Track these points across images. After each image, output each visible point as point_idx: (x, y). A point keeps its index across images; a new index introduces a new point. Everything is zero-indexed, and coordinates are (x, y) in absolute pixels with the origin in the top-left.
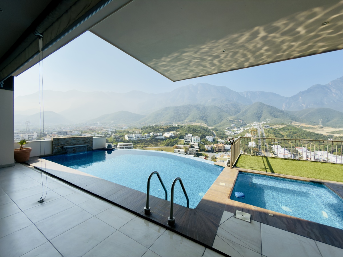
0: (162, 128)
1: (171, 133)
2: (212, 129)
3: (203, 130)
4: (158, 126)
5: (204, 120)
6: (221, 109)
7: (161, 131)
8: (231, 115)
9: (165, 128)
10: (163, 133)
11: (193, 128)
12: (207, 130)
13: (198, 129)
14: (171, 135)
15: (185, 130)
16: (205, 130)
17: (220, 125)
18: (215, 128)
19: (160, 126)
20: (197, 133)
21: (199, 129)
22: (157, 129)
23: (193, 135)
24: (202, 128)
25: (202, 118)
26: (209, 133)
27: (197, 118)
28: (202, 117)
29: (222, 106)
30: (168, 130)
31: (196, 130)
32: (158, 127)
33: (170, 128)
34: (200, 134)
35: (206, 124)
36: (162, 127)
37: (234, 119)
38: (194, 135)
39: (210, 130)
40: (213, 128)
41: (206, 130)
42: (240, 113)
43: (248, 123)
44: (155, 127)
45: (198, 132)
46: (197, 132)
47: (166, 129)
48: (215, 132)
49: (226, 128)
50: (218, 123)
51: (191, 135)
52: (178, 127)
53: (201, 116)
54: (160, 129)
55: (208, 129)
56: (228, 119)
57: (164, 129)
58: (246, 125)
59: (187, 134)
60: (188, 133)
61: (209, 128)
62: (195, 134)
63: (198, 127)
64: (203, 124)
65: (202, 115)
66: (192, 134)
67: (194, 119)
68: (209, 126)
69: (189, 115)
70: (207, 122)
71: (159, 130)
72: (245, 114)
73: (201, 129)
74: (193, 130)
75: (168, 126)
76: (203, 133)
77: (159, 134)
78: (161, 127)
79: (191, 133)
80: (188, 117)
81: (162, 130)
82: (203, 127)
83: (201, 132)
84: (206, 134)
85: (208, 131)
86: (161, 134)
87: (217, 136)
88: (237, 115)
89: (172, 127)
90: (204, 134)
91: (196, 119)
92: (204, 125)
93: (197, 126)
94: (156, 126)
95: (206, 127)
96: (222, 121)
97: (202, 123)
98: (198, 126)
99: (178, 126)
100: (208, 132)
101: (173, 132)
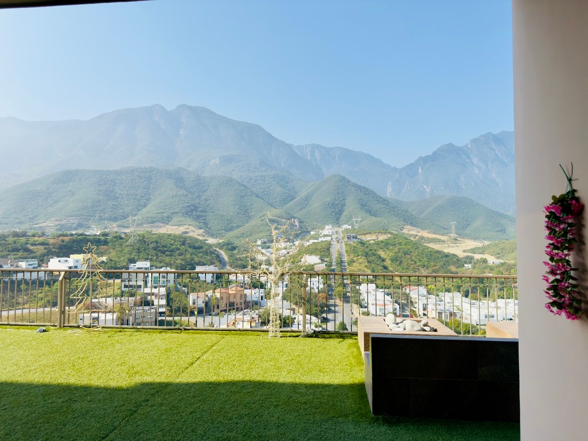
0: (42, 244)
1: (75, 260)
2: (219, 244)
3: (190, 247)
4: (24, 234)
5: (198, 218)
6: (246, 187)
7: (38, 254)
8: (272, 206)
9: (51, 241)
10: (43, 259)
11: (157, 242)
12: (202, 247)
13: (172, 245)
14: (76, 267)
15: (127, 250)
16: (195, 248)
17: (243, 234)
18: (226, 241)
19: (34, 236)
20: (167, 259)
21: (178, 244)
22: (18, 246)
23: (155, 263)
24: (188, 241)
25: (192, 211)
26: (209, 257)
27: (177, 210)
28: (192, 207)
29: (251, 179)
30: (65, 251)
31: (166, 249)
32: (23, 240)
33: (74, 241)
34: (179, 262)
35: (201, 231)
36: (41, 239)
37: (279, 217)
38: (158, 265)
39: (210, 246)
40: (221, 241)
41: (197, 247)
42: (296, 200)
43: (313, 229)
44: (11, 239)
45: (171, 255)
46: (167, 255)
47: (57, 246)
48: (226, 253)
49: (259, 243)
50: (238, 227)
51: (147, 264)
52: (102, 238)
53: (189, 206)
54: (32, 248)
55: (207, 244)
56: (264, 215)
57: (48, 244)
58: (309, 232)
59: (133, 261)
60: (136, 258)
61: (211, 241)
62: (161, 262)
63: (175, 238)
64: (193, 229)
65: (193, 202)
66: (151, 260)
67: (165, 215)
68: (212, 236)
69: (149, 199)
70: (205, 223)
71: (26, 250)
72: (307, 204)
73: (184, 244)
74: (155, 249)
75: (66, 235)
76: (188, 256)
77: (23, 265)
78: (36, 238)
79: (146, 259)
80: (145, 206)
81: (40, 250)
82: (191, 238)
83: (181, 255)
84: (196, 259)
85: (204, 249)
86: (35, 262)
87: (231, 266)
88: (287, 206)
89: (81, 240)
90: (192, 259)
91: (173, 213)
92: (196, 233)
93: (170, 235)
94: (16, 235)
95: (201, 238)
96: (248, 222)
97: (191, 228)
98: (175, 236)
99: (105, 235)
100: (206, 253)
101: (80, 257)
